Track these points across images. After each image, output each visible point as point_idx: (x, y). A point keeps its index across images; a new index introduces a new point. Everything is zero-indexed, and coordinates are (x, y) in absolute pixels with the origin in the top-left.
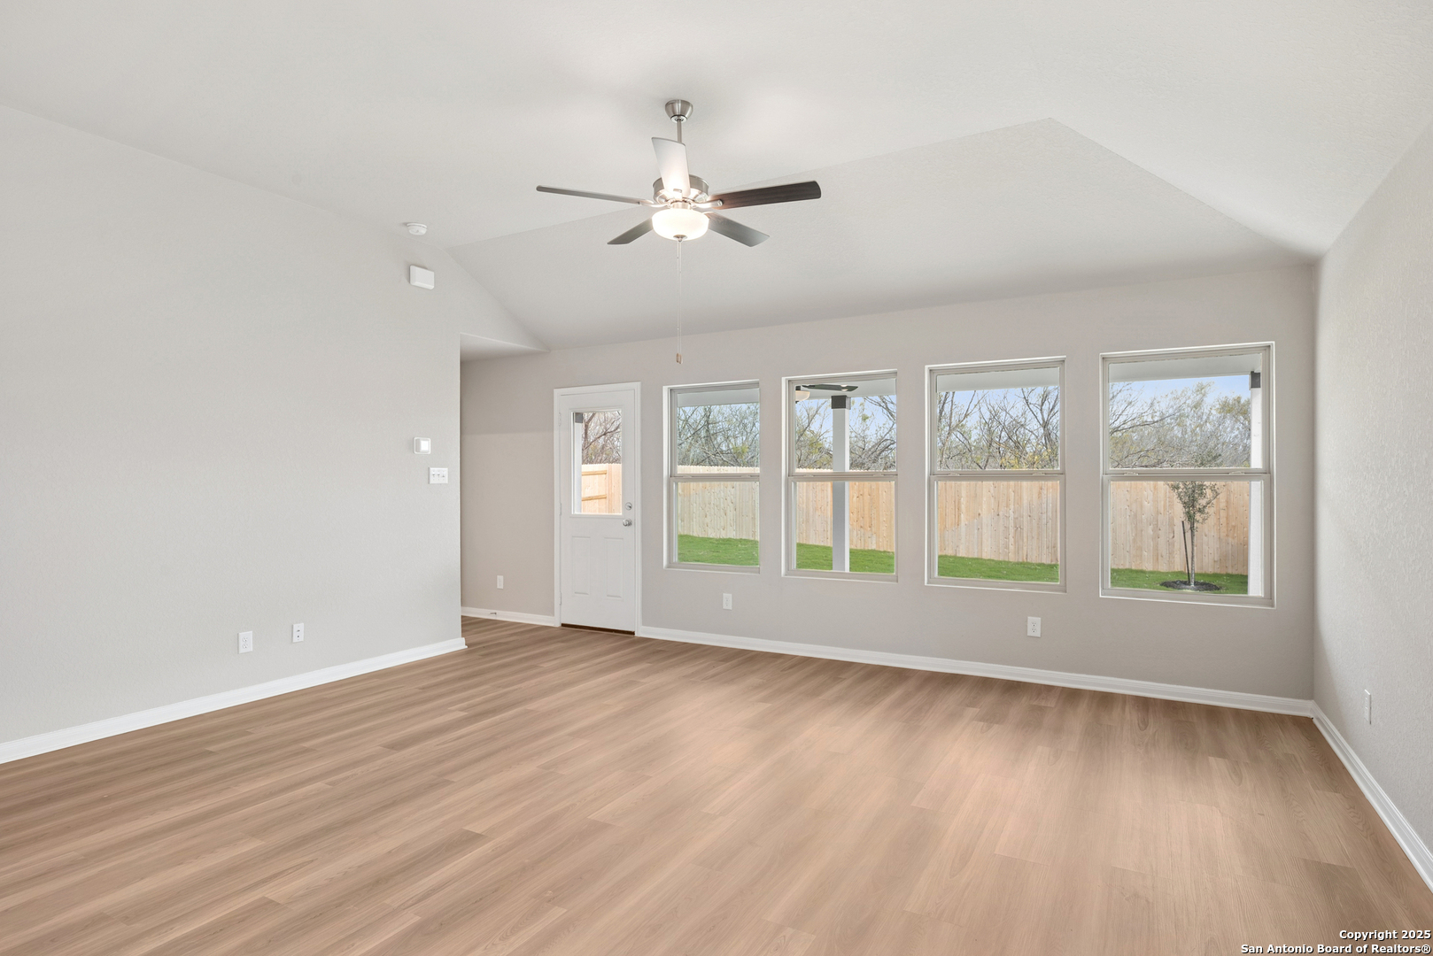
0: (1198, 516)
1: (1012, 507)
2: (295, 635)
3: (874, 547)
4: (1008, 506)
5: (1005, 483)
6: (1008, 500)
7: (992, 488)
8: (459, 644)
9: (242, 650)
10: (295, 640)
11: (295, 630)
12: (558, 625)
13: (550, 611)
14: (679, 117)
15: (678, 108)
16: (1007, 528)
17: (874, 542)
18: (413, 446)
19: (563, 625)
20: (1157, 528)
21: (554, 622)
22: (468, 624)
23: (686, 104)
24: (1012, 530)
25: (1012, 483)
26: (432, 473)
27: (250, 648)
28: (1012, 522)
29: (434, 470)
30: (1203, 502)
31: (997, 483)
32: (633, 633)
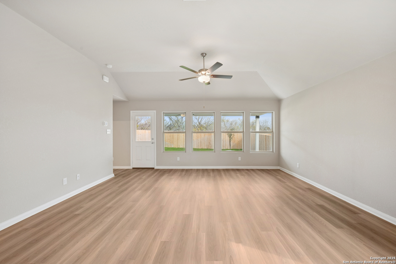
0: (231, 139)
1: (200, 138)
2: (77, 177)
3: (173, 147)
4: (199, 138)
5: (198, 134)
6: (199, 137)
7: (196, 135)
8: (113, 176)
9: (64, 184)
10: (77, 179)
11: (77, 176)
12: (132, 168)
13: (129, 165)
14: (204, 57)
15: (204, 55)
16: (199, 142)
17: (173, 146)
18: (103, 124)
19: (133, 168)
20: (223, 142)
21: (131, 167)
22: (115, 170)
23: (206, 54)
24: (200, 143)
25: (200, 134)
26: (107, 131)
27: (66, 183)
28: (200, 141)
29: (108, 130)
30: (232, 137)
31: (197, 134)
32: (154, 168)
